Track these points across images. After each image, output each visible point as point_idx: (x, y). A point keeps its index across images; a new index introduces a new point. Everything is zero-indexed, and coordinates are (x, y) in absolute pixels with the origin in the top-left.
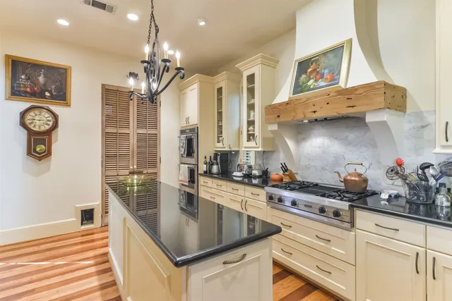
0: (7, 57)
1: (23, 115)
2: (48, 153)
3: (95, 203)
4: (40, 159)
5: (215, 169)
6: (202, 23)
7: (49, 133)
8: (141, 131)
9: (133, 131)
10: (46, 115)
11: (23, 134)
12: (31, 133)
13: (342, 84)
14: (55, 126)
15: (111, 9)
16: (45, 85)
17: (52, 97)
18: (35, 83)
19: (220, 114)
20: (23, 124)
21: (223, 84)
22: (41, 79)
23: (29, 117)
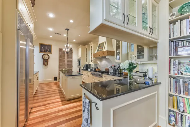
0: (40, 44)
1: (43, 56)
2: (47, 64)
3: (57, 76)
4: (46, 65)
5: (85, 68)
6: (79, 36)
7: (48, 60)
8: (68, 59)
9: (66, 59)
10: (47, 56)
11: (43, 60)
12: (44, 60)
13: (103, 50)
14: (49, 58)
15: (60, 34)
16: (47, 49)
17: (48, 52)
18: (45, 49)
19: (86, 55)
20: (43, 58)
21: (87, 48)
22: (46, 48)
23: (44, 56)
